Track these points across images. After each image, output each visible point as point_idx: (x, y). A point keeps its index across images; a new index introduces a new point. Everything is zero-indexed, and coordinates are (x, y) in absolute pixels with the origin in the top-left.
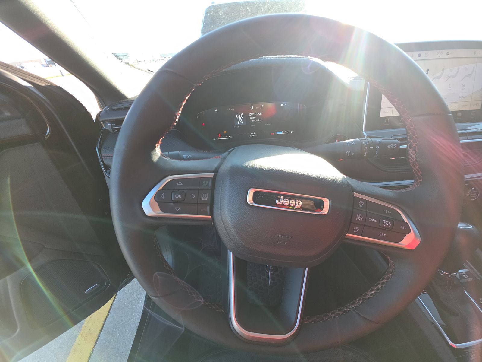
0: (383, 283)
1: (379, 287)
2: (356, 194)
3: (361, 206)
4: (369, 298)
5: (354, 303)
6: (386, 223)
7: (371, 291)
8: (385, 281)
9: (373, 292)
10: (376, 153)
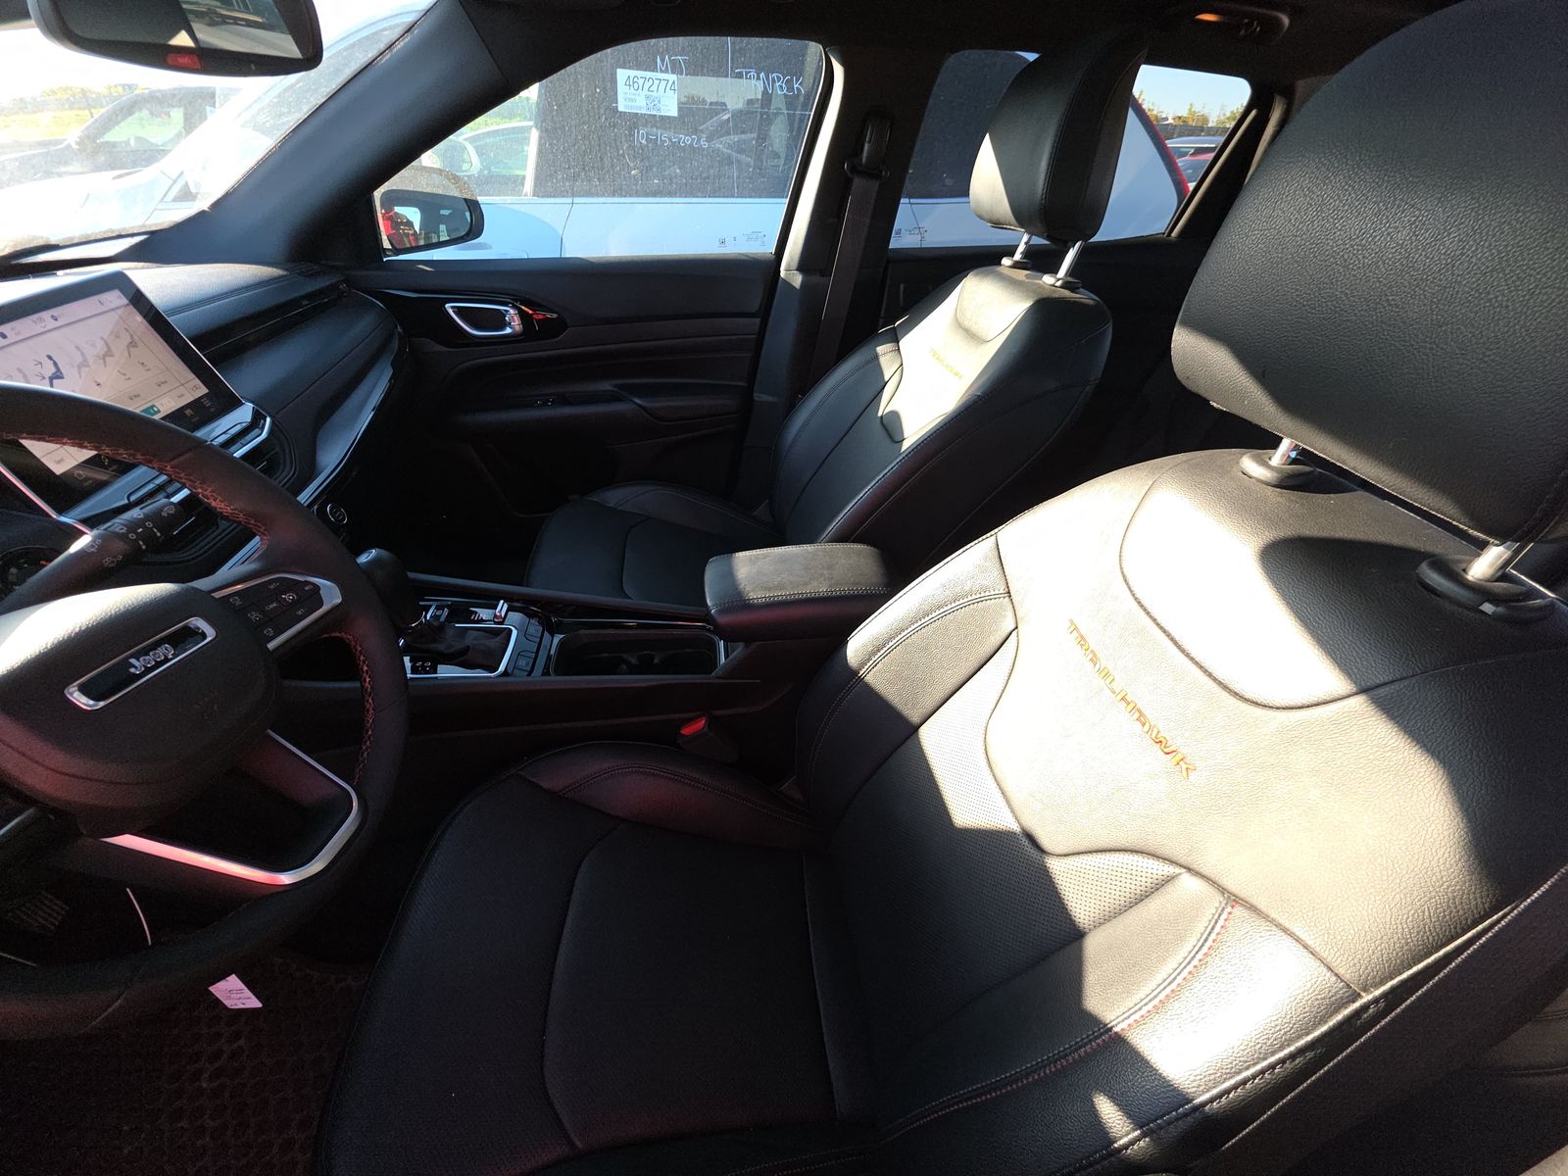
0: (364, 662)
1: (365, 668)
2: (217, 595)
3: (238, 603)
4: (371, 688)
5: (368, 711)
6: (289, 597)
7: (365, 681)
8: (362, 658)
9: (368, 680)
10: (159, 534)
